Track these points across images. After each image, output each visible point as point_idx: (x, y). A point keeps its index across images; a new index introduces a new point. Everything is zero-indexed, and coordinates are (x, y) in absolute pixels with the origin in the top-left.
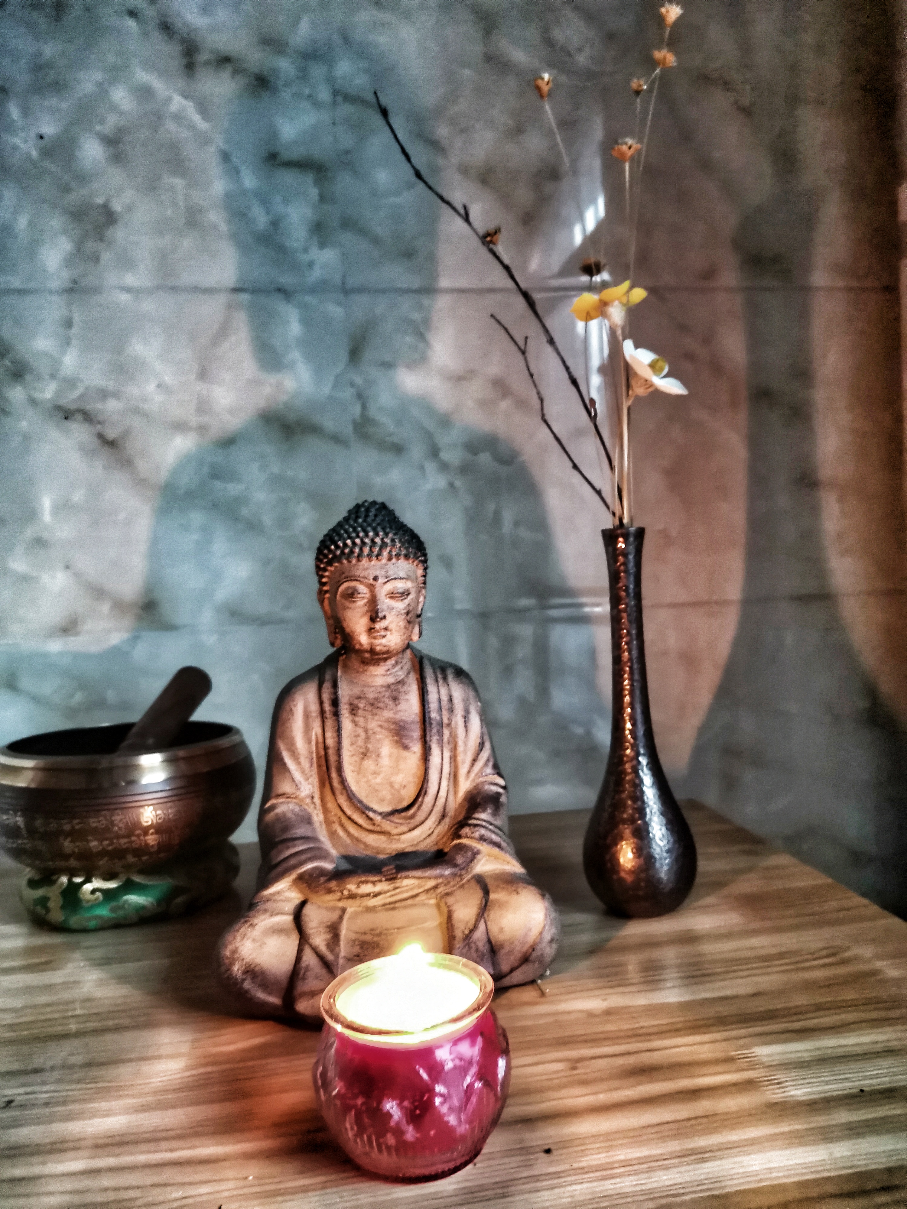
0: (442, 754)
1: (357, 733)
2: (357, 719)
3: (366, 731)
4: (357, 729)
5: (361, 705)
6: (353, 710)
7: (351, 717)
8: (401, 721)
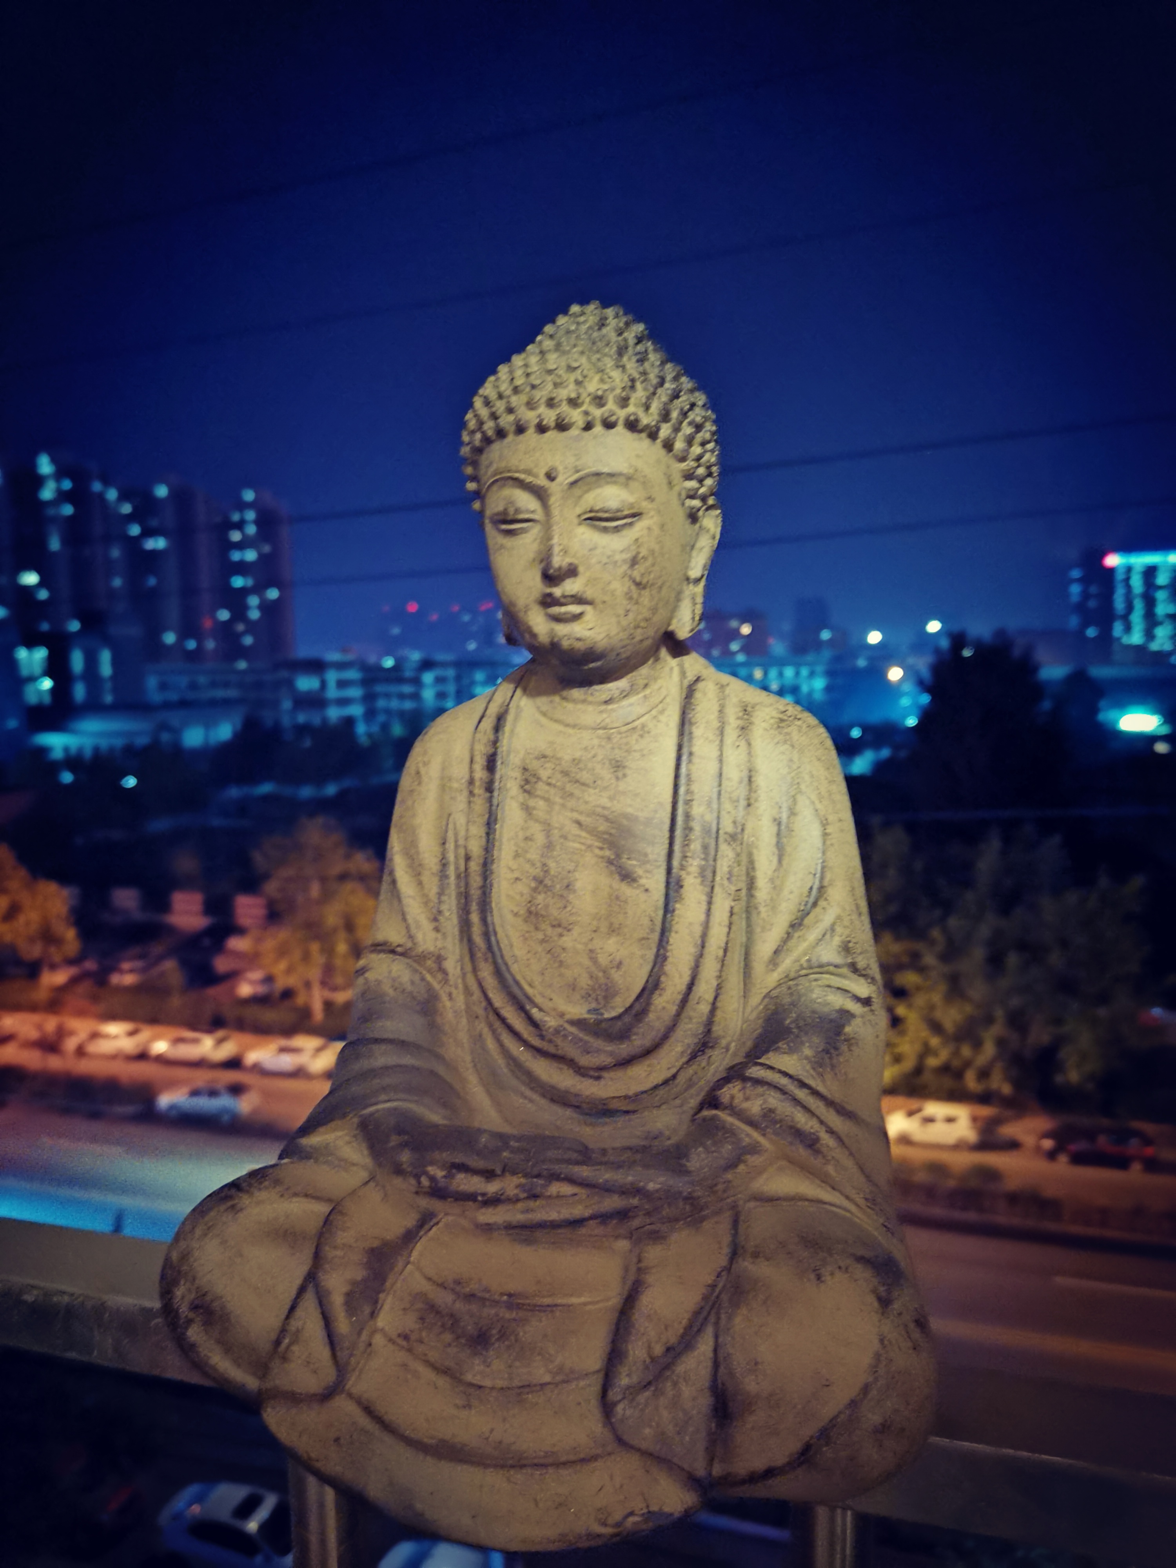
0: (710, 903)
1: (528, 834)
2: (532, 803)
3: (548, 832)
4: (531, 823)
5: (544, 774)
6: (527, 781)
7: (521, 797)
8: (626, 816)
